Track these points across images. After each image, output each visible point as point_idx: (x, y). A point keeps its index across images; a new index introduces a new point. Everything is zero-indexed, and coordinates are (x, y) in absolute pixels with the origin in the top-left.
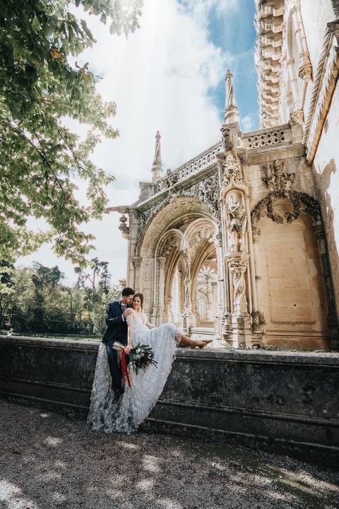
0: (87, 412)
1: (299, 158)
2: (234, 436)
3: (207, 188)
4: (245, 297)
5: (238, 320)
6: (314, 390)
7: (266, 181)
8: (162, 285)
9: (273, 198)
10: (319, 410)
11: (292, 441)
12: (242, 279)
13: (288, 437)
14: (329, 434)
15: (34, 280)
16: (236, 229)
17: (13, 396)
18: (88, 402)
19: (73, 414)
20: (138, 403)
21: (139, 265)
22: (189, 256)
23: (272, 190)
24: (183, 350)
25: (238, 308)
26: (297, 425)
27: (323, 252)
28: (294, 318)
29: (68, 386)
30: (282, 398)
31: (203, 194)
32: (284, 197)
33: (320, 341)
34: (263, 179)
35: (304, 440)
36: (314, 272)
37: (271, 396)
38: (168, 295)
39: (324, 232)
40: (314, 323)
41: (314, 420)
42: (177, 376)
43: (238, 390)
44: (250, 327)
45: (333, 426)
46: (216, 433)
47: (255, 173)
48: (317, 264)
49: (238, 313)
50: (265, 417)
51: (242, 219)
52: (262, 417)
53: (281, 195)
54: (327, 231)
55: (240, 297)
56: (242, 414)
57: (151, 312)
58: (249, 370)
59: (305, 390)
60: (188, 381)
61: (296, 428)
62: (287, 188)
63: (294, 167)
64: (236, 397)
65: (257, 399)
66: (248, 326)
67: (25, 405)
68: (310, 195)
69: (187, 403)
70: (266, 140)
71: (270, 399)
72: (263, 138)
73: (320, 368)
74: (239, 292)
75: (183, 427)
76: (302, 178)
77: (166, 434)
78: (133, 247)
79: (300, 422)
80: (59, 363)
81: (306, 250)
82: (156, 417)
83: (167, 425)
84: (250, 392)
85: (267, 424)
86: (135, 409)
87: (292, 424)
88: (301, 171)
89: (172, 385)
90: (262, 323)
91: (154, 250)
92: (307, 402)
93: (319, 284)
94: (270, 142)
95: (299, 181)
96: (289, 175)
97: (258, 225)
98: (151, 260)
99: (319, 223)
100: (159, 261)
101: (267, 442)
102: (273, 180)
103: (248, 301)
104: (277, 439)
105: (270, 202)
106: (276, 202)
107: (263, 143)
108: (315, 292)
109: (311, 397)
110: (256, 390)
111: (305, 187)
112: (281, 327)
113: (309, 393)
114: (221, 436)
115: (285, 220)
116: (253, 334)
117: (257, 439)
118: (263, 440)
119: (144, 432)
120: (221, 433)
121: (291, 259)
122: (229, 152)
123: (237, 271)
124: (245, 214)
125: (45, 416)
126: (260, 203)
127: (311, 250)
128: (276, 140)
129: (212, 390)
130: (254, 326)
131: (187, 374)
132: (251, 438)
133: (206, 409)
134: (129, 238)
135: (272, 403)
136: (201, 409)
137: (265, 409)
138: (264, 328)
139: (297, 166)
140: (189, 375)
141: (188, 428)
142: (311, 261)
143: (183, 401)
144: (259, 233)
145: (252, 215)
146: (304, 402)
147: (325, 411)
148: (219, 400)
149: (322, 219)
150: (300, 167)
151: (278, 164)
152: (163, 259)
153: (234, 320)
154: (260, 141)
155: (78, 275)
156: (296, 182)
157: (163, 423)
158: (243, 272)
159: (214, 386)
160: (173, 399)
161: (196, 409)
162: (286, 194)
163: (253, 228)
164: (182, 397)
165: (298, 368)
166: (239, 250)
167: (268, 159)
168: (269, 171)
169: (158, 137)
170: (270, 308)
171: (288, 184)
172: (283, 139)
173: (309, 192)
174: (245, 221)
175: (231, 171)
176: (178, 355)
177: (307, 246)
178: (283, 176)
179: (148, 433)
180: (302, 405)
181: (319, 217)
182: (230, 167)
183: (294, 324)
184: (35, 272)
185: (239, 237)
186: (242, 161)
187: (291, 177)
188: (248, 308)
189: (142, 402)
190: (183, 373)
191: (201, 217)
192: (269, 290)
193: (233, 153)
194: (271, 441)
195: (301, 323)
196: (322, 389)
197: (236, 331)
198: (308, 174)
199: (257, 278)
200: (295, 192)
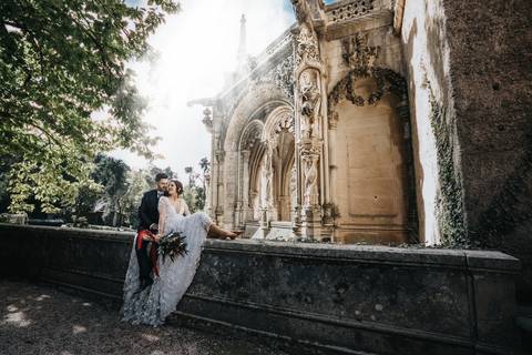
0: (122, 302)
1: (386, 28)
2: (257, 334)
3: (283, 71)
4: (316, 187)
5: (307, 212)
6: (347, 287)
7: (346, 58)
8: (246, 180)
9: (353, 77)
10: (350, 310)
11: (316, 344)
12: (314, 168)
13: (313, 338)
14: (359, 338)
15: (148, 181)
16: (306, 112)
17: (62, 286)
18: (122, 293)
19: (111, 305)
20: (165, 295)
21: (223, 160)
22: (270, 147)
23: (353, 67)
24: (212, 241)
25: (308, 199)
26: (325, 326)
27: (406, 137)
28: (373, 211)
29: (109, 276)
30: (311, 296)
31: (280, 78)
32: (367, 75)
33: (400, 236)
34: (343, 56)
35: (331, 343)
36: (398, 161)
37: (300, 293)
38: (253, 190)
39: (409, 113)
40: (394, 216)
41: (343, 321)
42: (206, 268)
43: (265, 286)
44: (320, 219)
45: (364, 329)
46: (238, 330)
47: (336, 50)
48: (401, 151)
49: (308, 205)
50: (292, 316)
51: (314, 102)
52: (288, 315)
53: (362, 72)
54: (411, 111)
55: (310, 187)
56: (268, 312)
57: (236, 207)
58: (278, 264)
59: (337, 288)
60: (216, 274)
61: (324, 329)
62: (370, 64)
63: (380, 39)
64: (263, 293)
65: (284, 297)
66: (317, 218)
67: (70, 294)
68: (397, 72)
69: (215, 298)
70: (352, 11)
71: (298, 296)
72: (349, 8)
73: (355, 263)
74: (309, 182)
75: (207, 322)
76: (388, 51)
77: (191, 328)
78: (216, 140)
79: (329, 323)
80: (103, 254)
81: (392, 137)
82: (184, 311)
83: (192, 319)
84: (277, 288)
85: (292, 323)
86: (163, 301)
87: (320, 325)
88: (388, 43)
89: (200, 278)
90: (335, 215)
91: (238, 143)
92: (339, 302)
93: (403, 174)
94: (356, 13)
95: (385, 55)
96: (373, 49)
97: (336, 109)
98: (235, 154)
99: (404, 103)
100: (242, 154)
101: (289, 343)
102: (355, 55)
103: (319, 192)
104: (300, 341)
105: (350, 82)
106: (357, 82)
107: (349, 15)
108: (399, 182)
109: (343, 296)
110: (284, 287)
111: (391, 62)
112: (359, 221)
113: (341, 291)
114: (243, 334)
115: (366, 102)
116: (324, 227)
117: (279, 339)
118: (287, 340)
119: (170, 324)
120: (243, 331)
121: (374, 147)
122: (303, 25)
123: (308, 160)
124: (319, 96)
125: (86, 304)
126: (339, 84)
127: (396, 136)
128: (364, 10)
129: (239, 285)
130: (324, 219)
131: (216, 267)
132: (273, 338)
133: (233, 305)
134: (212, 132)
135: (300, 300)
136: (227, 305)
137: (293, 308)
138: (339, 222)
139: (383, 37)
140: (218, 268)
141: (212, 323)
142: (395, 148)
143: (211, 295)
144: (337, 117)
145: (329, 97)
146: (335, 301)
147: (357, 312)
148: (246, 296)
149: (407, 99)
150: (387, 38)
151: (361, 36)
152: (247, 153)
153: (303, 213)
154: (345, 13)
155: (188, 175)
156: (381, 57)
157: (190, 318)
158: (315, 160)
159: (241, 280)
160: (201, 292)
161: (222, 304)
162: (369, 71)
163: (329, 112)
164: (210, 290)
165: (330, 263)
166: (310, 137)
167: (350, 32)
168: (351, 46)
169: (243, 20)
170: (349, 200)
171: (372, 60)
172: (372, 8)
173: (396, 68)
174: (318, 104)
175: (304, 47)
176: (207, 245)
177: (392, 132)
178: (367, 50)
179: (174, 326)
180: (333, 305)
181: (404, 97)
182: (303, 42)
183: (373, 217)
184: (149, 174)
185: (311, 122)
186: (320, 36)
187: (376, 51)
188: (320, 200)
189: (170, 294)
190: (212, 266)
191: (281, 104)
192: (349, 182)
193: (308, 25)
194: (294, 342)
195: (382, 216)
196: (356, 287)
197: (304, 224)
198: (395, 46)
199: (331, 167)
200: (379, 69)
